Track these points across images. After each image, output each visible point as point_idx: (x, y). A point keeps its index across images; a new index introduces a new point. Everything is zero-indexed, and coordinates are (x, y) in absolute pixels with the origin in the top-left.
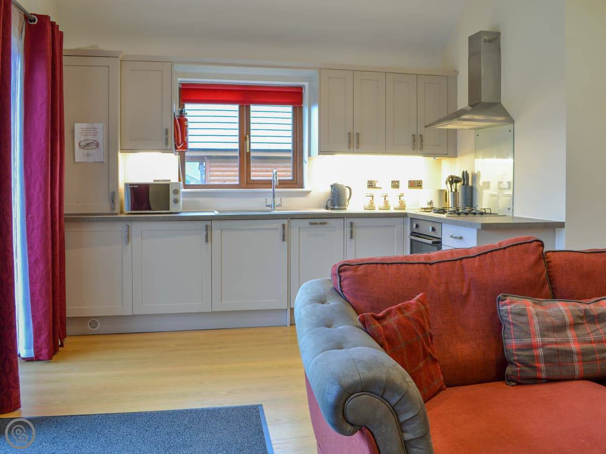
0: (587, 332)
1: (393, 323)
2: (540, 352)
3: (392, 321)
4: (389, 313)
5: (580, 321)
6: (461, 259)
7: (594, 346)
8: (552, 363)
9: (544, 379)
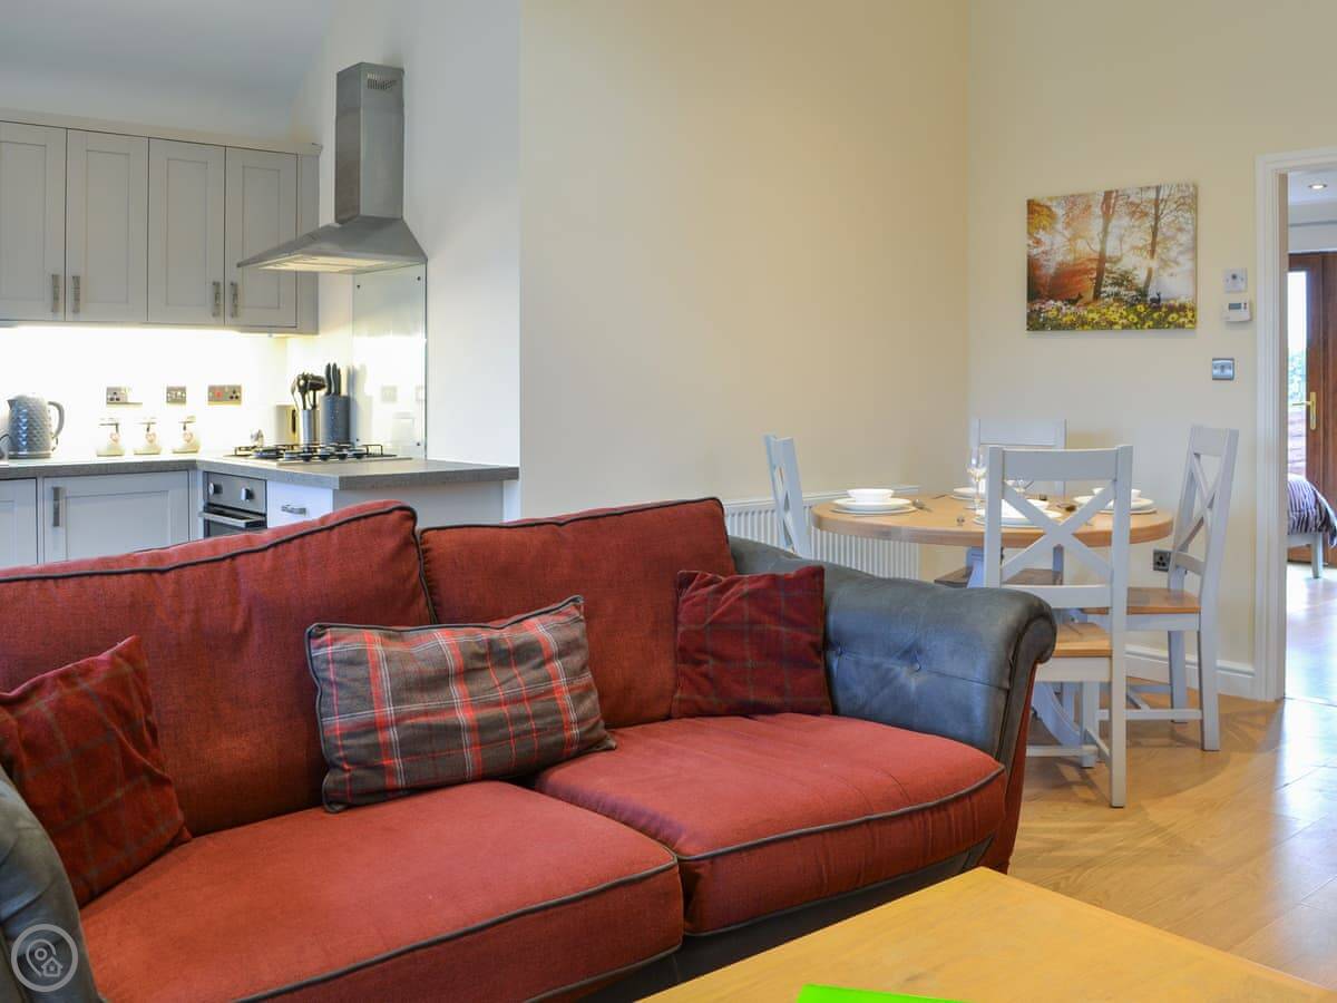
0: (491, 685)
1: (44, 709)
2: (393, 735)
3: (42, 706)
4: (36, 688)
5: (480, 665)
6: (233, 557)
7: (505, 710)
8: (417, 754)
9: (402, 789)
